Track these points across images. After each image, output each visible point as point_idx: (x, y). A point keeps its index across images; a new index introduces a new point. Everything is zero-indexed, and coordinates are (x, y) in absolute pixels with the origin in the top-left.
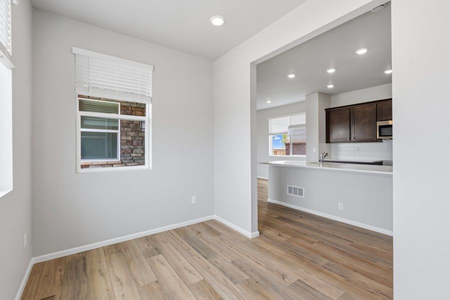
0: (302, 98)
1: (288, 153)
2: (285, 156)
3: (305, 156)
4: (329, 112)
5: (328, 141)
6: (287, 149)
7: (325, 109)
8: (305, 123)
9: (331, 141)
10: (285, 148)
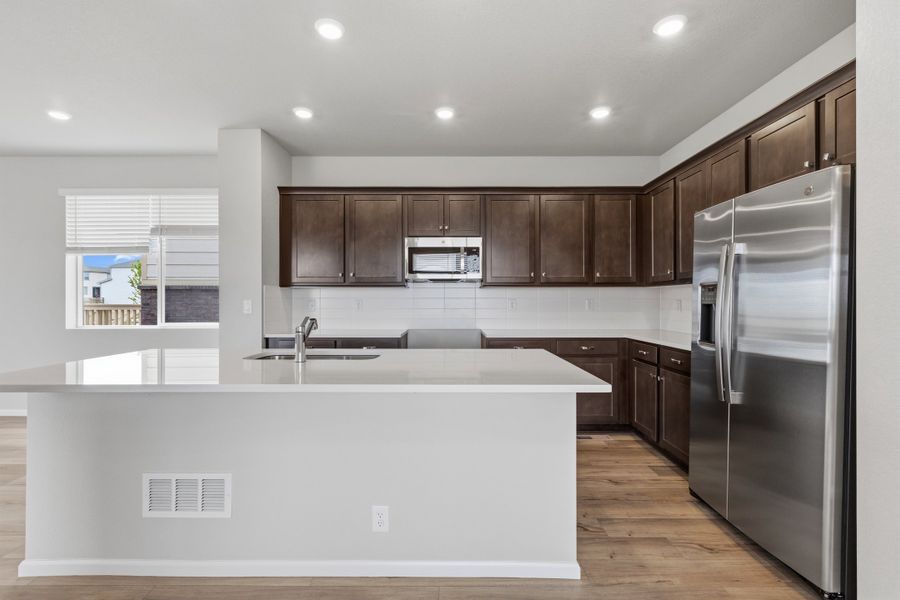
0: (204, 137)
1: (149, 318)
2: (139, 326)
3: (214, 325)
4: (288, 197)
5: (285, 280)
6: (145, 305)
7: (279, 188)
8: (214, 221)
9: (295, 280)
10: (139, 301)
